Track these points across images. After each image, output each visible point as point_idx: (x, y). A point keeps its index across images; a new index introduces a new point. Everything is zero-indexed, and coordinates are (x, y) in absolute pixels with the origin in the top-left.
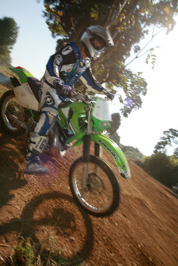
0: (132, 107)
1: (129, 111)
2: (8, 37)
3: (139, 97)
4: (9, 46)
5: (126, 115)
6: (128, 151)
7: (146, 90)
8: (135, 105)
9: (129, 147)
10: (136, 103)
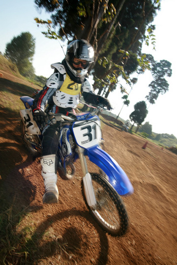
0: (158, 92)
1: (155, 96)
2: (27, 50)
3: (164, 80)
4: (30, 58)
5: (152, 102)
6: (163, 139)
7: (171, 70)
8: (161, 89)
9: (163, 134)
10: (161, 87)
